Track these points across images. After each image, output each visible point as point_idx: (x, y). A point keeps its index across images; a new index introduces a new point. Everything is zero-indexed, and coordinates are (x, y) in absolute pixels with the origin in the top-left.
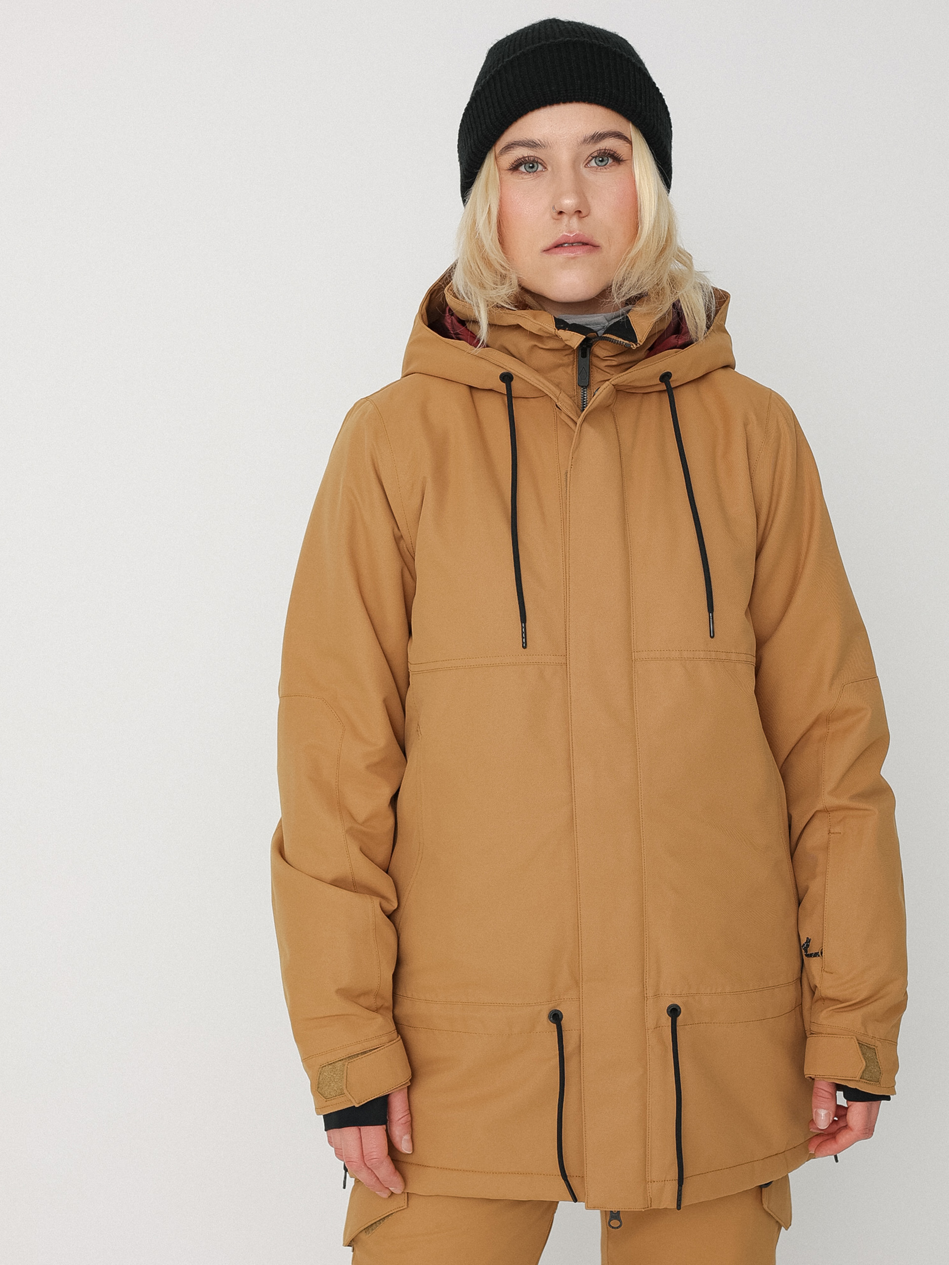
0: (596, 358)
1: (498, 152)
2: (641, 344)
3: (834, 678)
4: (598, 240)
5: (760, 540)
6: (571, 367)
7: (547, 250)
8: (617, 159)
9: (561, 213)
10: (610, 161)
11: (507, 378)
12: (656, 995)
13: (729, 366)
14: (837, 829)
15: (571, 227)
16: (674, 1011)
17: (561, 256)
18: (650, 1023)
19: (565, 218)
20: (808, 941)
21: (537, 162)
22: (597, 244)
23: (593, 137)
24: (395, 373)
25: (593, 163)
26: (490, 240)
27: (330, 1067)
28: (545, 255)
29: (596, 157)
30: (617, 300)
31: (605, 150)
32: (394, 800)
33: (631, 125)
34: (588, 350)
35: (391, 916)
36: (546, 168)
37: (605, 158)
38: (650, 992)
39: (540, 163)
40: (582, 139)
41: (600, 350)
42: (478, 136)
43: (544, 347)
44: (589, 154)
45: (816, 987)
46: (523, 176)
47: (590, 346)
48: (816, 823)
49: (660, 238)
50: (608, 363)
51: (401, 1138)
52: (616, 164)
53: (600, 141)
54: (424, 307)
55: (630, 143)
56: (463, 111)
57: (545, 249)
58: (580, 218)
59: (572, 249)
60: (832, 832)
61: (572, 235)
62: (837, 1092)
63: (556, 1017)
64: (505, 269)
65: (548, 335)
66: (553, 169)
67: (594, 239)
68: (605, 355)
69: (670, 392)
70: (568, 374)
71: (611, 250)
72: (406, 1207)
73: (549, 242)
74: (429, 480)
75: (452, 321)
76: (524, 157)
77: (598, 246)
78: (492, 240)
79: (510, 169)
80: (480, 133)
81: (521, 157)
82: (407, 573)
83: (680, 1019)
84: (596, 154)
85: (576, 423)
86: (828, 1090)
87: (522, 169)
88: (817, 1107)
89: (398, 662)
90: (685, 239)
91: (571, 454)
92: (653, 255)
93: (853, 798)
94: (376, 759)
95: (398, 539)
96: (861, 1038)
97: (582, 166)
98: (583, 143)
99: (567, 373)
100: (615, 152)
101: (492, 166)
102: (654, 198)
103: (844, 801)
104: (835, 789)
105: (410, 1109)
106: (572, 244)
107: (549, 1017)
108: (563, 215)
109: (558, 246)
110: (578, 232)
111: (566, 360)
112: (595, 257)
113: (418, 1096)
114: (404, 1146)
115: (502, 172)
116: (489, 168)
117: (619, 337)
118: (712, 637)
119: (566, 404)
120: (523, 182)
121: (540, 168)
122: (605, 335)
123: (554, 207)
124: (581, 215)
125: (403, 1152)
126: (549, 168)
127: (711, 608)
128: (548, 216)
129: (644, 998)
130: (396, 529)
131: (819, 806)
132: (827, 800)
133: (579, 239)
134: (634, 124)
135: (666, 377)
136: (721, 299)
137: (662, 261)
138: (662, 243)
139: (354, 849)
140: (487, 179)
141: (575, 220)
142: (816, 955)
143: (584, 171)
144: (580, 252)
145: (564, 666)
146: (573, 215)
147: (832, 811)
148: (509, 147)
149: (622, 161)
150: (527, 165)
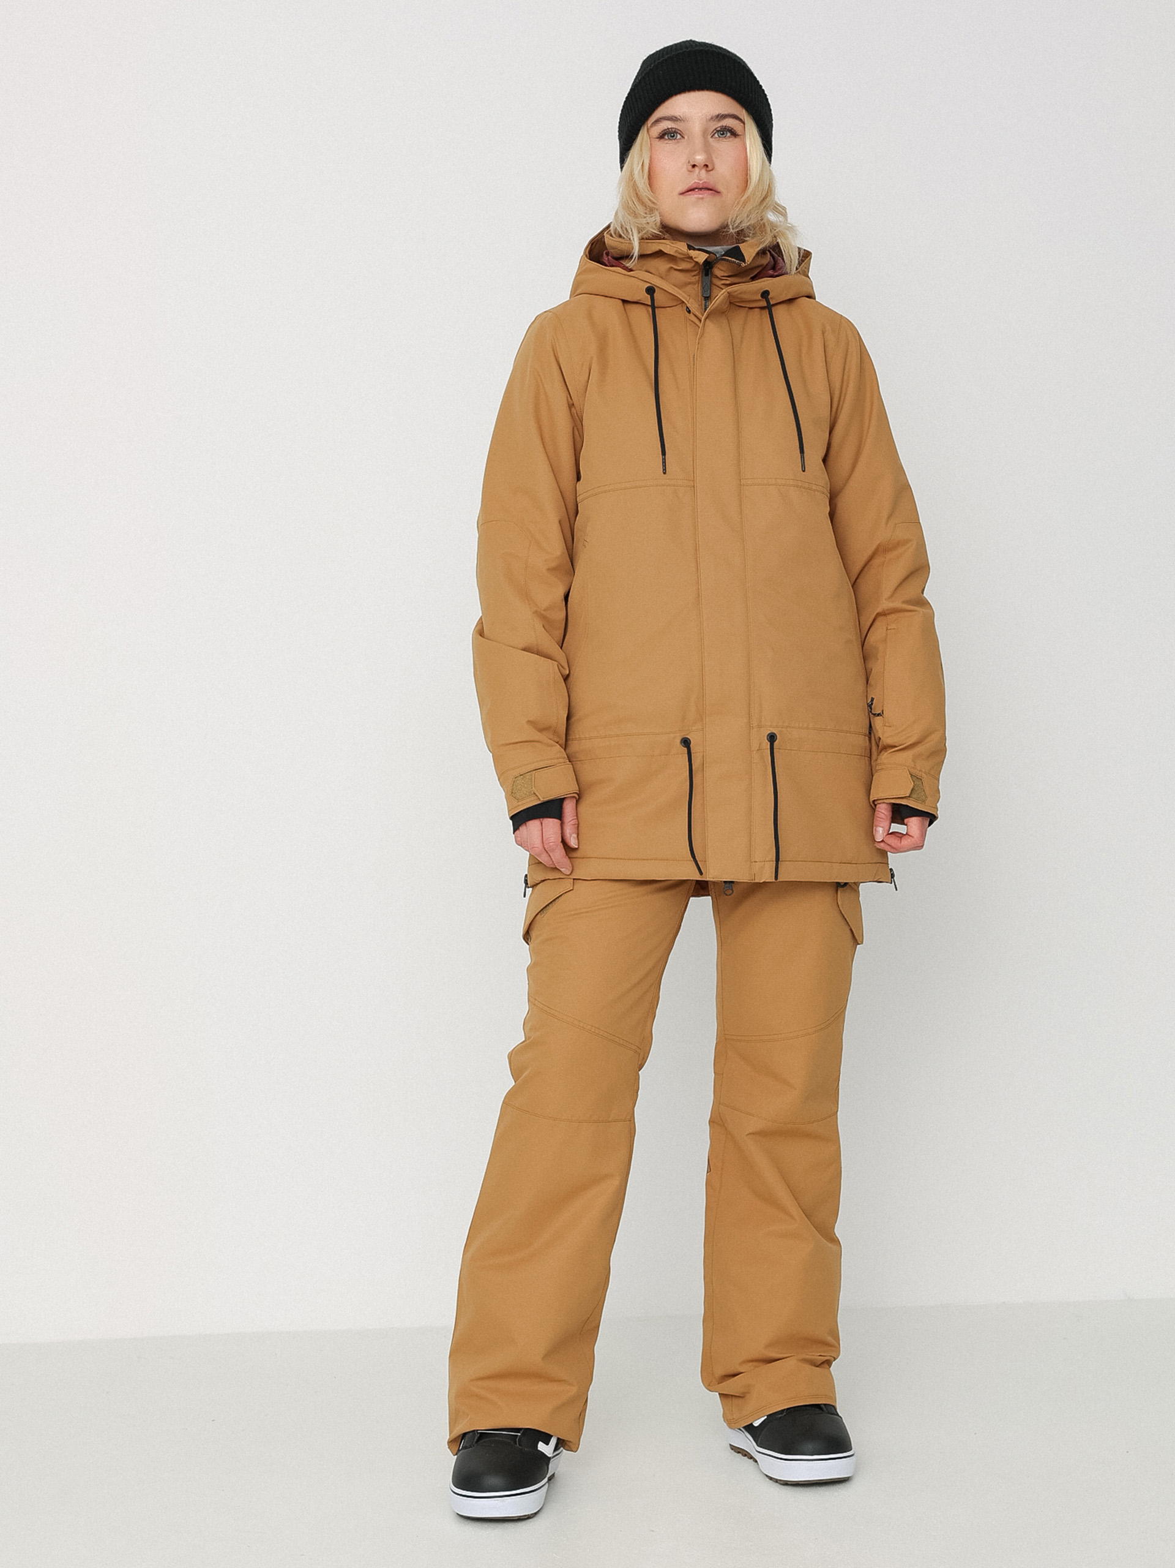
0: (716, 279)
1: (649, 125)
2: (748, 263)
3: (889, 518)
4: (720, 188)
5: (832, 422)
6: (697, 285)
7: (682, 194)
8: (734, 134)
9: (694, 166)
10: (729, 134)
11: (651, 291)
12: (760, 726)
13: (811, 296)
14: (893, 626)
15: (700, 177)
16: (772, 738)
17: (693, 197)
18: (755, 746)
19: (697, 169)
20: (872, 699)
21: (677, 133)
22: (719, 191)
23: (717, 116)
24: (565, 296)
25: (716, 135)
26: (643, 184)
27: (522, 777)
28: (681, 196)
29: (718, 131)
30: (731, 230)
31: (726, 126)
32: (566, 598)
33: (744, 111)
34: (710, 271)
35: (566, 678)
36: (683, 137)
37: (725, 132)
38: (755, 723)
39: (679, 134)
40: (710, 117)
41: (718, 271)
42: (635, 114)
43: (679, 268)
44: (714, 128)
45: (880, 739)
46: (666, 142)
47: (711, 268)
48: (877, 623)
49: (763, 189)
50: (723, 282)
51: (571, 836)
52: (733, 137)
53: (722, 119)
54: (587, 251)
55: (744, 123)
56: (624, 100)
57: (681, 192)
58: (708, 171)
59: (700, 192)
60: (889, 628)
61: (701, 182)
62: (892, 824)
63: (686, 742)
64: (653, 203)
65: (682, 256)
66: (688, 137)
67: (717, 186)
68: (722, 275)
69: (769, 308)
70: (696, 290)
71: (730, 195)
72: (572, 888)
73: (683, 187)
74: (595, 359)
75: (608, 259)
76: (668, 129)
77: (719, 192)
78: (644, 183)
79: (657, 138)
80: (637, 112)
81: (666, 128)
82: (576, 433)
83: (776, 743)
84: (719, 129)
85: (700, 321)
86: (885, 813)
87: (666, 137)
88: (876, 826)
89: (569, 497)
90: (781, 195)
91: (697, 340)
92: (758, 200)
93: (904, 602)
94: (553, 564)
95: (571, 406)
96: (912, 770)
97: (709, 137)
98: (709, 120)
99: (694, 289)
100: (732, 129)
101: (645, 135)
102: (760, 162)
103: (898, 604)
104: (892, 596)
105: (577, 816)
106: (700, 189)
107: (681, 742)
108: (696, 167)
109: (692, 190)
110: (705, 180)
111: (694, 279)
112: (717, 199)
113: (584, 807)
114: (573, 843)
115: (652, 139)
116: (643, 137)
117: (732, 258)
118: (804, 471)
119: (694, 306)
120: (667, 145)
121: (679, 137)
122: (724, 257)
123: (689, 162)
124: (708, 169)
125: (571, 846)
126: (686, 137)
127: (802, 451)
128: (685, 169)
129: (750, 726)
130: (569, 398)
131: (879, 610)
132: (885, 605)
133: (705, 186)
134: (747, 110)
135: (765, 294)
136: (805, 256)
137: (764, 205)
138: (764, 193)
139: (539, 626)
140: (641, 144)
141: (703, 171)
142: (879, 715)
143: (711, 140)
144: (706, 194)
145: (692, 488)
146: (702, 168)
147: (889, 614)
148: (658, 121)
149: (738, 135)
150: (669, 135)
